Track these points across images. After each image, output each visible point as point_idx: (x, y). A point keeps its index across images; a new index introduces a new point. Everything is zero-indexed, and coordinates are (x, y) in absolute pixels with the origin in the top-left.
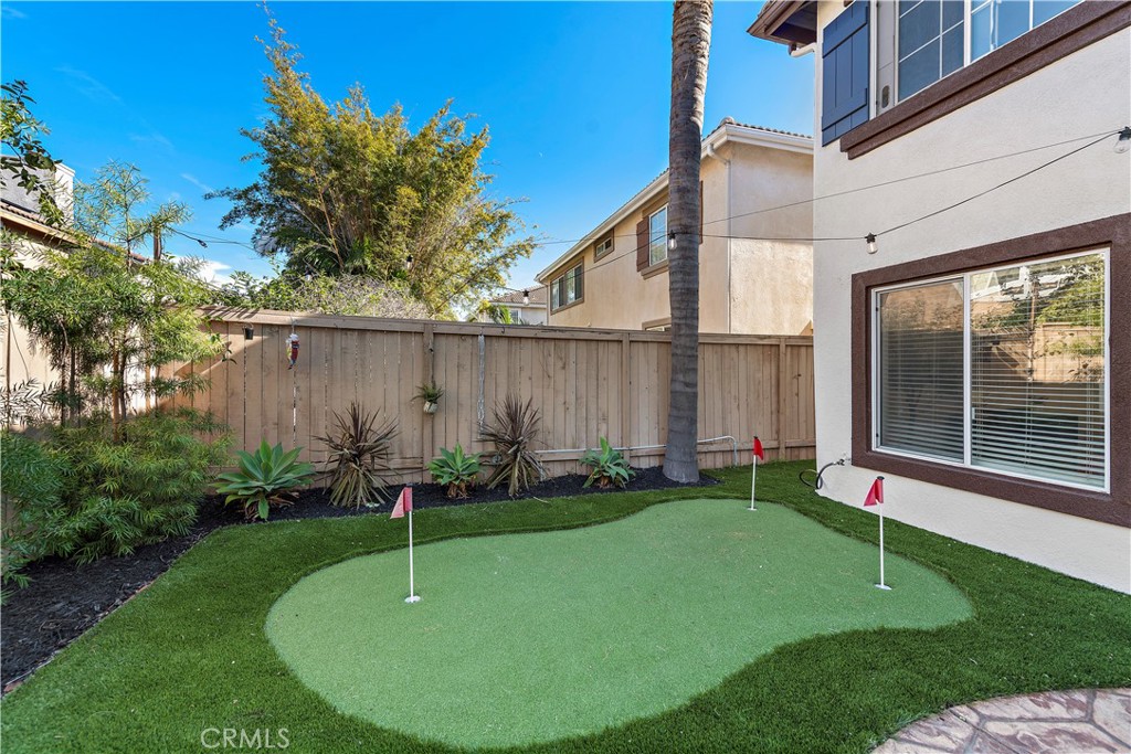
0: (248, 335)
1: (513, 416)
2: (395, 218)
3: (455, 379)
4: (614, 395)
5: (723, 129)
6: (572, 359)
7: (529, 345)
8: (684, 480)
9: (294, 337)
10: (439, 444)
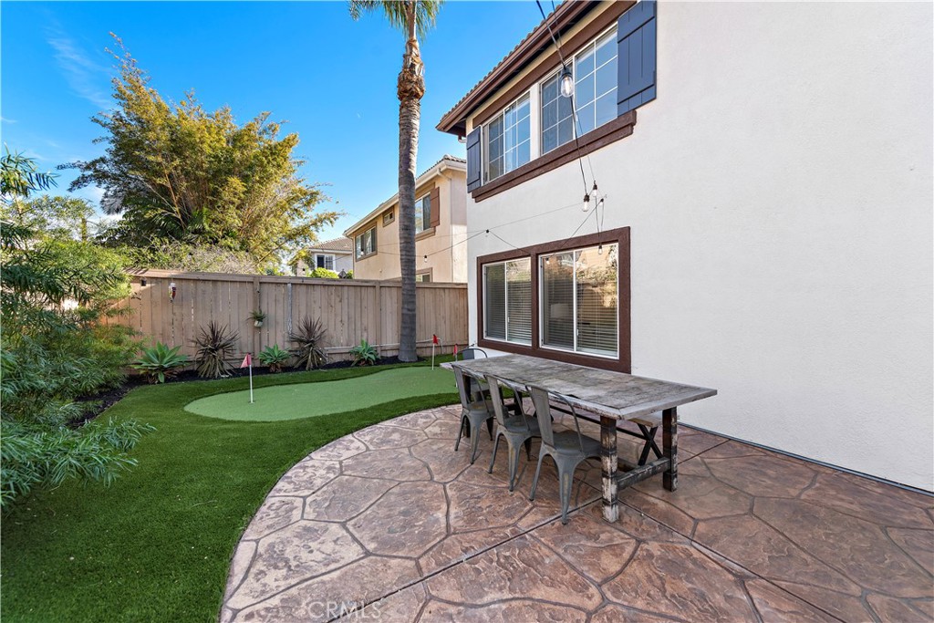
0: (143, 283)
1: (310, 329)
2: (226, 195)
3: (274, 306)
4: (371, 316)
5: (443, 162)
6: (346, 296)
7: (318, 289)
8: (407, 360)
9: (173, 284)
10: (265, 343)
